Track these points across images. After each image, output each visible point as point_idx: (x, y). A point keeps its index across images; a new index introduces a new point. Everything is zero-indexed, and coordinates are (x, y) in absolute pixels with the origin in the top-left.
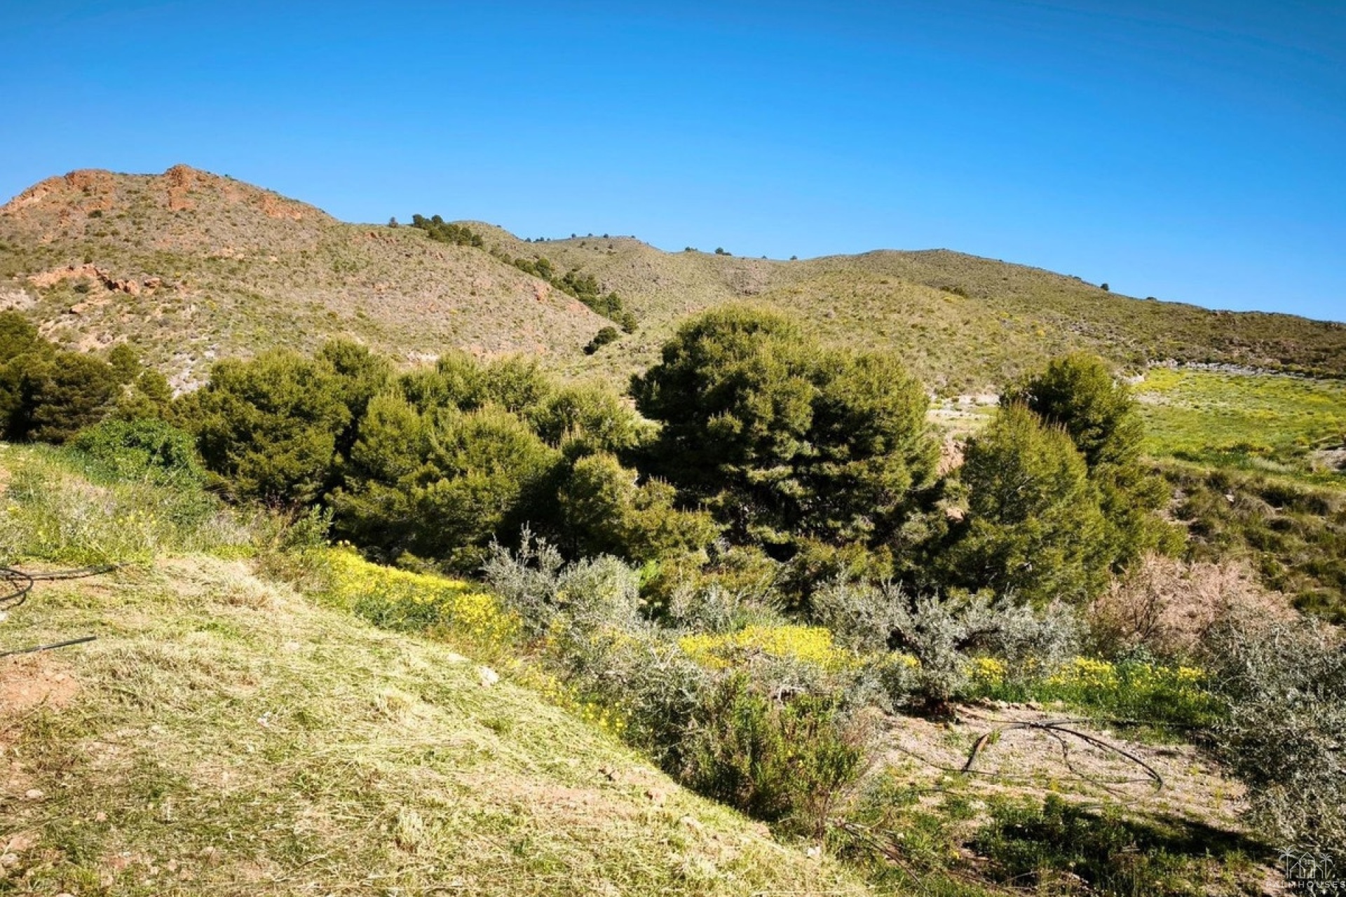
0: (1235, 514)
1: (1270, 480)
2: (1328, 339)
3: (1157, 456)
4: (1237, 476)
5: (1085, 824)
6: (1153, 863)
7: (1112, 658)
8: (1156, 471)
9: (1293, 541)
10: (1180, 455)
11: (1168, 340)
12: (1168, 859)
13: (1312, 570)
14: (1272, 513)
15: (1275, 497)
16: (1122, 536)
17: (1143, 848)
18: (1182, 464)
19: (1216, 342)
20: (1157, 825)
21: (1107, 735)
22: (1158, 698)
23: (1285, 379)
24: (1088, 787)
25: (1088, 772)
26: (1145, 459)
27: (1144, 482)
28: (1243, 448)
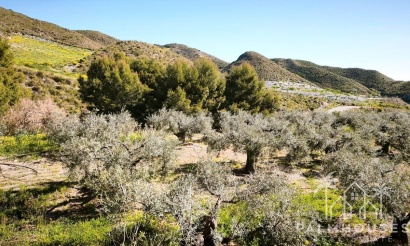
0: (46, 84)
1: (55, 75)
2: (66, 34)
3: (19, 65)
4: (45, 73)
5: (14, 195)
6: (40, 200)
7: (13, 134)
8: (20, 70)
9: (62, 92)
10: (26, 65)
11: (18, 26)
12: (43, 197)
13: (68, 100)
14: (56, 84)
15: (57, 80)
16: (12, 92)
17: (35, 196)
18: (27, 68)
19: (35, 29)
20: (38, 187)
21: (16, 161)
22: (31, 145)
23: (55, 44)
24: (12, 182)
25: (11, 176)
26: (15, 66)
27: (16, 74)
28: (46, 64)
